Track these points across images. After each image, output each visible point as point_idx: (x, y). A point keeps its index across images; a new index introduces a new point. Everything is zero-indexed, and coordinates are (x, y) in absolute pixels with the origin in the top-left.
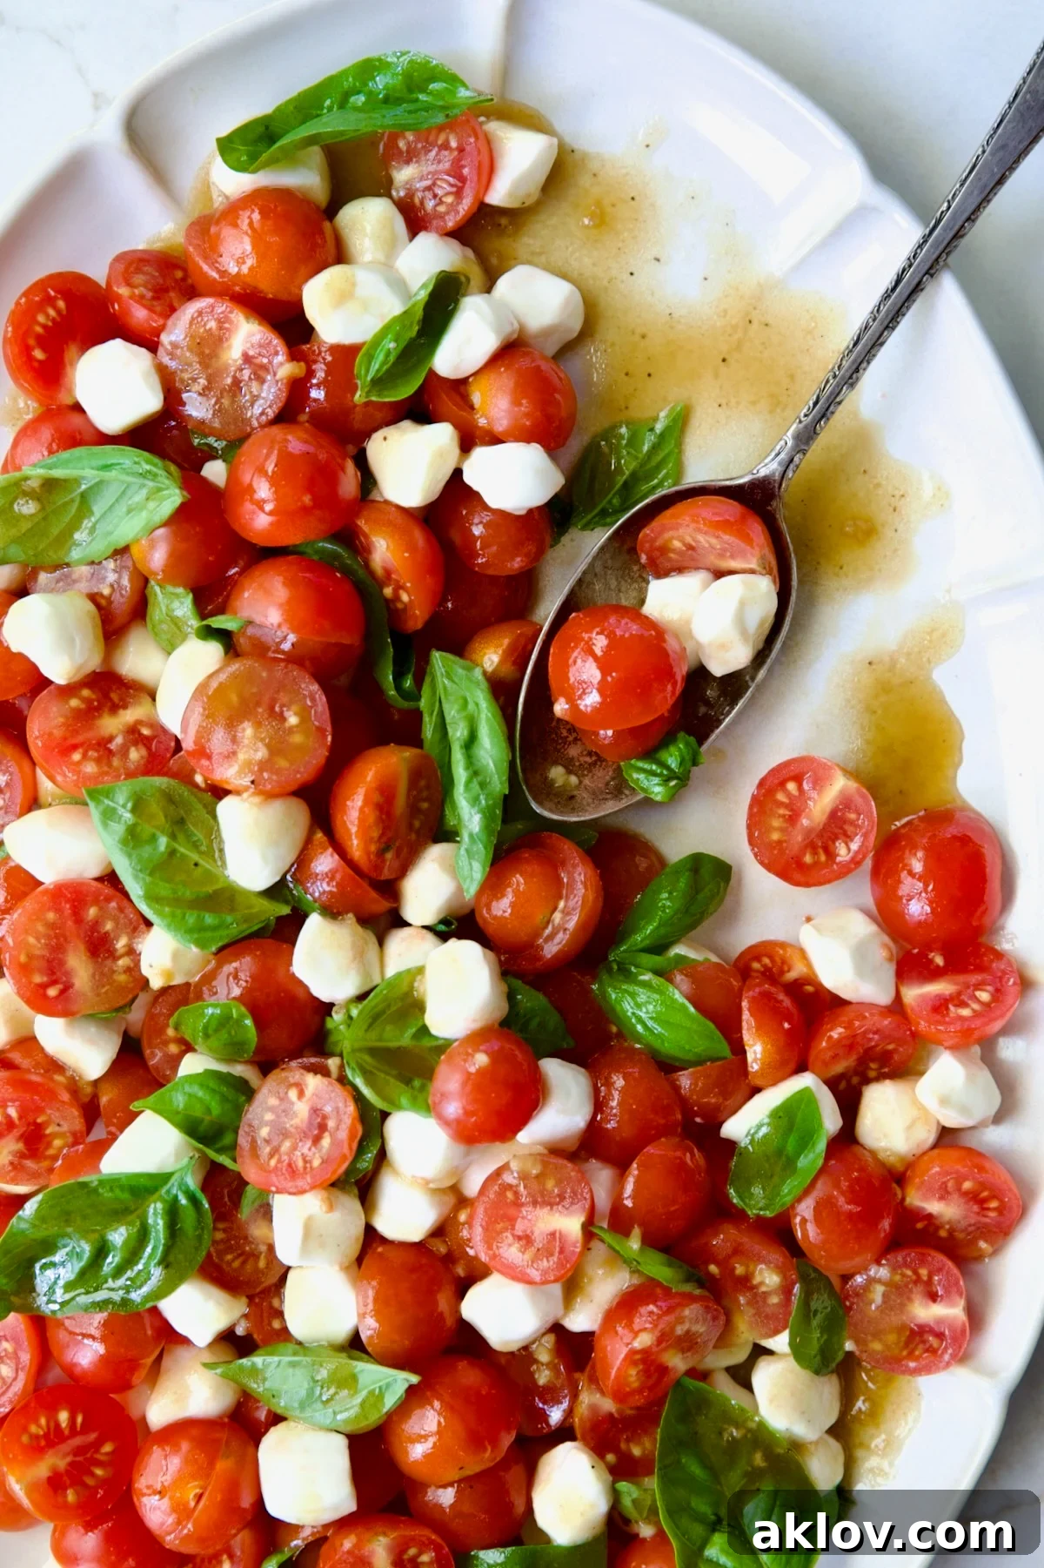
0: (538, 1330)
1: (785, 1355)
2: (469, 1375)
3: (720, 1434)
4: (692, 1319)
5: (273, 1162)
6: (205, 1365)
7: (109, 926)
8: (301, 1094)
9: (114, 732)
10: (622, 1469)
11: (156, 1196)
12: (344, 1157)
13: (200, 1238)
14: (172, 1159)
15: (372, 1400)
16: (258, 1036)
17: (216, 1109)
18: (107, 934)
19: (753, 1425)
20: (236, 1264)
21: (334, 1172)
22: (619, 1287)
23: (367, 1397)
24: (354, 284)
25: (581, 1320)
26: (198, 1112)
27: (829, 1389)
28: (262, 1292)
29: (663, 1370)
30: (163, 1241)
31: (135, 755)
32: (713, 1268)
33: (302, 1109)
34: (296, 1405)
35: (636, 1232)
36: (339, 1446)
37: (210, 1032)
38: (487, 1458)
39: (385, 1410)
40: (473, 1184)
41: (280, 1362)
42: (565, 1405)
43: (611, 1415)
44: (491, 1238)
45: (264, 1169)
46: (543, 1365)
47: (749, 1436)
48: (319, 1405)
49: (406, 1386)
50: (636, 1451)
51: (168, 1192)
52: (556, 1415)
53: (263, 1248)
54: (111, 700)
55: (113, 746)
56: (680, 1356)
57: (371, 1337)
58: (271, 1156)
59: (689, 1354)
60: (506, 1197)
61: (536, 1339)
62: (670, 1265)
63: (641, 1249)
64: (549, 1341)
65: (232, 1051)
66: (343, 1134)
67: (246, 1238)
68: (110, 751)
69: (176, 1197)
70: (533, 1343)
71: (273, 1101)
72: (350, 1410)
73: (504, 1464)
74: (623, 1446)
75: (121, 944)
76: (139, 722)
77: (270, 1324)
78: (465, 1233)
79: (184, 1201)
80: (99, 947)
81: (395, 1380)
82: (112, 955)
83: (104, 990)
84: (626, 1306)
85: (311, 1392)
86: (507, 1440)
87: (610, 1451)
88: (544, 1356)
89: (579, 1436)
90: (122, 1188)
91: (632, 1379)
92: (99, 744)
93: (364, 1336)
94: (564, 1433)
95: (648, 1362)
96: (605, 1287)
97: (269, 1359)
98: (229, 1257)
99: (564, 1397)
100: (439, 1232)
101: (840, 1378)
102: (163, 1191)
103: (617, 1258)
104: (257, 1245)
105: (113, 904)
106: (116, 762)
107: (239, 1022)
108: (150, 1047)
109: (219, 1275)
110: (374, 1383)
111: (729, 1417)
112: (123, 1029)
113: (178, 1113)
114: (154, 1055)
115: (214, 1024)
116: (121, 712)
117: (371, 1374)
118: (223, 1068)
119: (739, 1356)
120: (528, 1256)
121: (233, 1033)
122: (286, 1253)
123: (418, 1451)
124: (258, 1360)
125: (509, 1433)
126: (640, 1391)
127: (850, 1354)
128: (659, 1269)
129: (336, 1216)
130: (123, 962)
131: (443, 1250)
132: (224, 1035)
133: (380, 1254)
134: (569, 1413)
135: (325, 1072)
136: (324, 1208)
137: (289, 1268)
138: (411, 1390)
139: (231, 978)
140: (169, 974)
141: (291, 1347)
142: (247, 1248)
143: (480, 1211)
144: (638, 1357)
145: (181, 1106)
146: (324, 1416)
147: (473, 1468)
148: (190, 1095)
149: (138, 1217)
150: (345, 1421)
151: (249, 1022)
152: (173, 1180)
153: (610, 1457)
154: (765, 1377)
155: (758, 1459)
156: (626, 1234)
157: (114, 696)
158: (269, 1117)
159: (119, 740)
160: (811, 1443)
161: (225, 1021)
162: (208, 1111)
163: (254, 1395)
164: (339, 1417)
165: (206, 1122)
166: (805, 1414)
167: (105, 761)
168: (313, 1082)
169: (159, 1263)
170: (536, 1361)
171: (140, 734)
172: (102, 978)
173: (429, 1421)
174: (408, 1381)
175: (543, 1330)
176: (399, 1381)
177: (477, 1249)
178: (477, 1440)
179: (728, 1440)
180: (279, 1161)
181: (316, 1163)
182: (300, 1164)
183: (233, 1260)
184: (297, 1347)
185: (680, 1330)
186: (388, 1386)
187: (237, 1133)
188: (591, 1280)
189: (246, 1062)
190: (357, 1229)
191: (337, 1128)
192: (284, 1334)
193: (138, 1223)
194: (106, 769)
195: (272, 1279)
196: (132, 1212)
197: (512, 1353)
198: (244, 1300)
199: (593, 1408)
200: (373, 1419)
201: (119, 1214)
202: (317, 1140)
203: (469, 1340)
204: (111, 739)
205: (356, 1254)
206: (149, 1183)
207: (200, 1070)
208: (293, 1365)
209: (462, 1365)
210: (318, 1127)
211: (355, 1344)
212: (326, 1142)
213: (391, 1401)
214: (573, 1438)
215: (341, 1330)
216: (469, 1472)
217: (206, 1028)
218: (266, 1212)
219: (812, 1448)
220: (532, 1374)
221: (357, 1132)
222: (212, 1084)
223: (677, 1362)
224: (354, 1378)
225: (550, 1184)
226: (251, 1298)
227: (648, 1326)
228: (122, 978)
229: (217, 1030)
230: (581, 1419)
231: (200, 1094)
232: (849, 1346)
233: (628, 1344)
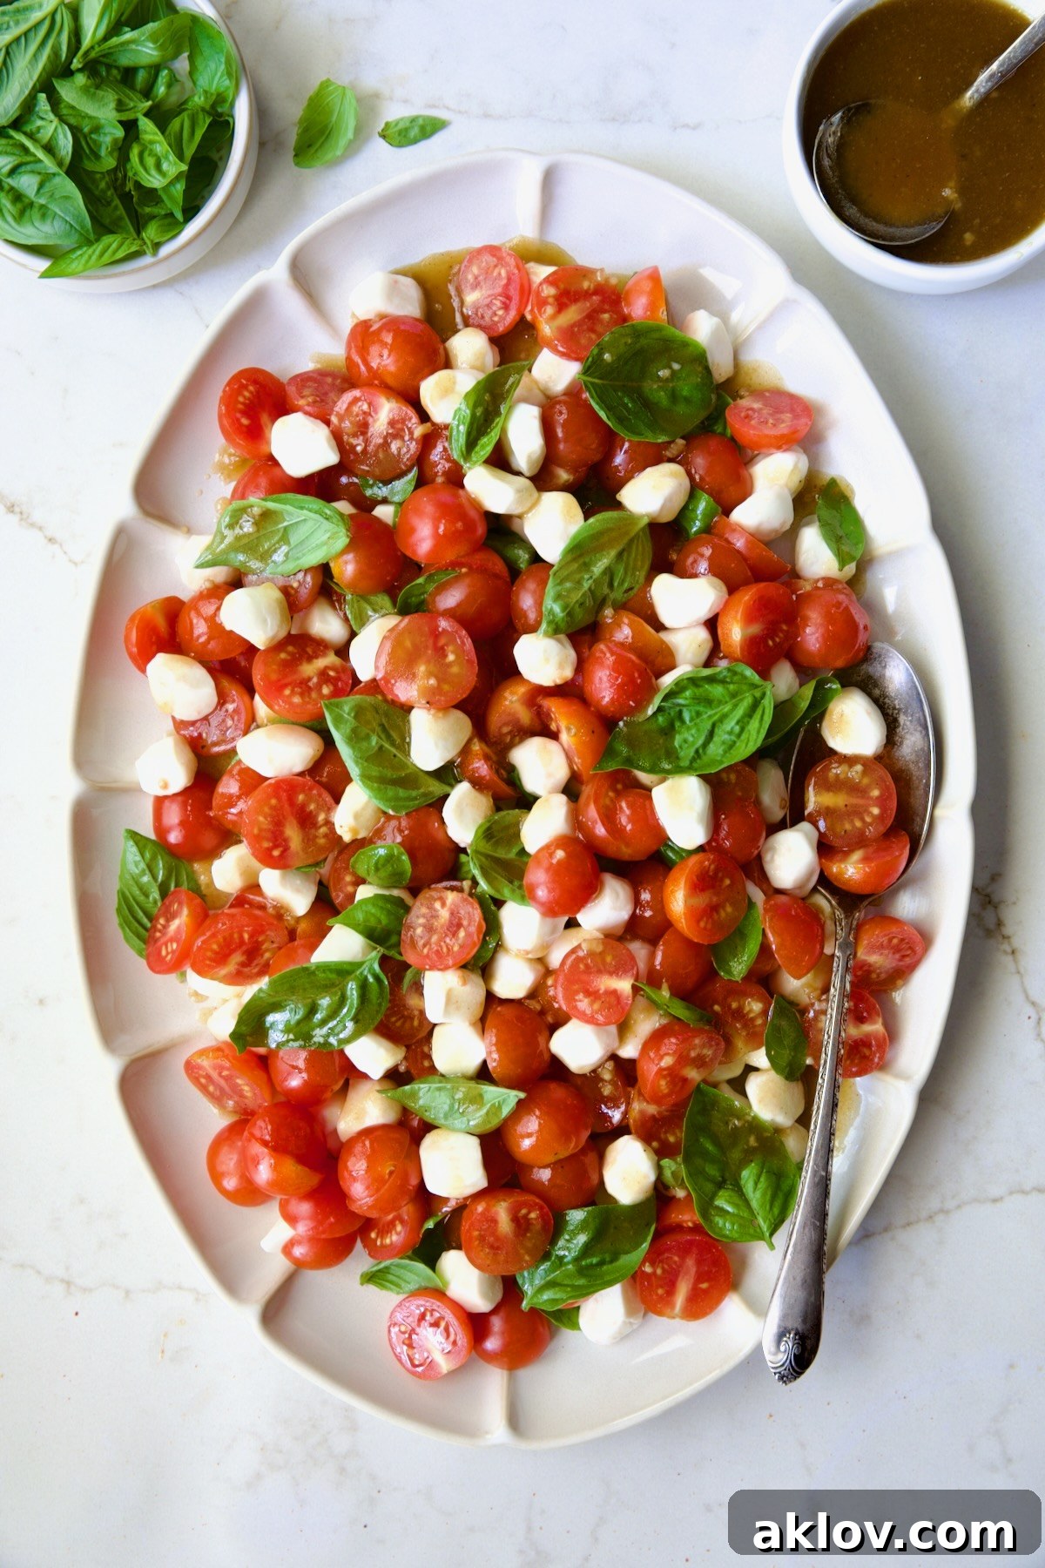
0: (601, 1058)
1: (766, 1070)
2: (557, 1092)
3: (727, 1123)
4: (699, 1046)
5: (425, 951)
6: (378, 1091)
7: (312, 807)
8: (443, 905)
9: (312, 674)
10: (662, 1151)
11: (353, 976)
12: (474, 944)
13: (380, 1005)
14: (360, 955)
15: (494, 1110)
16: (413, 870)
17: (384, 920)
18: (311, 812)
19: (749, 1118)
20: (398, 1024)
21: (469, 954)
22: (653, 1026)
23: (490, 1108)
24: (454, 383)
25: (629, 1051)
26: (373, 922)
27: (797, 1089)
28: (417, 1042)
29: (685, 1080)
30: (355, 1005)
31: (326, 690)
32: (717, 1008)
33: (444, 914)
34: (442, 1115)
35: (665, 986)
36: (474, 1144)
37: (380, 866)
38: (571, 1148)
39: (503, 1117)
40: (556, 959)
41: (430, 1087)
42: (623, 1108)
43: (653, 1116)
44: (570, 998)
45: (420, 955)
46: (606, 1081)
47: (746, 1125)
48: (457, 1115)
49: (516, 1100)
50: (672, 1139)
51: (361, 973)
52: (616, 1116)
53: (416, 1013)
54: (307, 653)
55: (311, 684)
56: (695, 1070)
57: (495, 1067)
58: (424, 946)
59: (701, 1069)
60: (579, 967)
61: (601, 1065)
62: (688, 1008)
63: (670, 997)
64: (610, 1065)
65: (394, 880)
66: (473, 929)
67: (404, 1006)
68: (310, 688)
69: (366, 977)
70: (600, 1067)
71: (424, 910)
72: (477, 1118)
73: (583, 1151)
74: (662, 1136)
75: (321, 817)
76: (326, 668)
77: (422, 1063)
78: (551, 993)
79: (371, 979)
80: (306, 821)
81: (509, 1096)
82: (315, 825)
83: (310, 850)
84: (656, 1038)
85: (452, 1106)
86: (585, 1135)
87: (654, 1140)
88: (607, 1076)
89: (633, 1131)
90: (331, 971)
91: (663, 1088)
92: (301, 683)
93: (491, 1065)
94: (622, 1130)
95: (672, 1074)
96: (646, 1025)
97: (422, 1086)
98: (393, 1019)
99: (622, 1104)
100: (533, 994)
101: (804, 1085)
102: (358, 972)
103: (654, 1005)
104: (412, 1010)
105: (315, 792)
106: (314, 695)
107: (399, 859)
108: (335, 891)
109: (387, 1031)
110: (494, 1099)
111: (732, 1112)
112: (318, 880)
113: (359, 925)
114: (338, 896)
115: (381, 862)
116: (315, 661)
117: (491, 1092)
118: (386, 892)
119: (736, 1071)
120: (596, 1006)
121: (395, 866)
122: (433, 1015)
123: (527, 1143)
124: (415, 1086)
125: (587, 1130)
126: (669, 1095)
127: (809, 1067)
128: (680, 1010)
129: (468, 988)
130: (323, 830)
131: (538, 1007)
132: (389, 869)
133: (499, 1012)
134: (625, 1114)
135: (460, 890)
136: (460, 984)
137: (435, 1025)
138: (520, 1102)
139: (395, 830)
140: (354, 831)
141: (437, 1078)
142: (406, 1013)
143: (561, 979)
144: (665, 1073)
145: (361, 919)
146: (459, 1123)
147: (563, 1154)
148: (366, 912)
149: (340, 989)
150: (475, 1126)
151: (405, 858)
152: (365, 966)
153: (655, 1144)
154: (753, 1086)
155: (752, 1141)
156: (659, 987)
157: (309, 650)
158: (421, 921)
159: (315, 680)
160: (788, 1128)
161: (390, 858)
162: (380, 922)
163: (412, 1110)
164: (472, 1123)
165: (379, 930)
166: (782, 1108)
167: (307, 694)
168: (451, 897)
169: (352, 1020)
170: (602, 1080)
171: (328, 675)
172: (308, 840)
173: (532, 1124)
174: (517, 1096)
175: (606, 1057)
176: (511, 1097)
177: (561, 1003)
178: (565, 1135)
179: (732, 1128)
180: (430, 949)
181: (456, 948)
182: (445, 950)
183: (396, 1021)
184: (441, 1078)
185: (693, 1054)
186: (504, 1100)
187: (400, 935)
188: (635, 1021)
189: (404, 888)
190: (481, 995)
191: (469, 925)
192: (433, 1070)
193: (339, 993)
194: (307, 699)
195: (423, 1034)
196: (336, 986)
197: (584, 1075)
198: (404, 1049)
199: (642, 1112)
200: (495, 1122)
201: (327, 987)
202: (455, 934)
203: (557, 1068)
204: (310, 679)
205: (480, 1014)
206: (348, 968)
207: (371, 895)
208: (439, 1089)
209: (553, 1086)
210: (455, 925)
211: (483, 1074)
212: (462, 934)
213: (506, 1111)
214: (629, 1133)
215: (472, 1064)
216: (561, 1156)
217: (376, 864)
218: (418, 988)
219: (788, 1131)
220: (599, 1089)
221: (482, 926)
222: (380, 903)
223: (693, 1074)
224: (481, 1096)
225: (609, 959)
226: (408, 1047)
227: (671, 1052)
228: (322, 841)
229: (384, 865)
230: (634, 1121)
231: (373, 911)
232: (809, 1061)
233: (657, 1065)
